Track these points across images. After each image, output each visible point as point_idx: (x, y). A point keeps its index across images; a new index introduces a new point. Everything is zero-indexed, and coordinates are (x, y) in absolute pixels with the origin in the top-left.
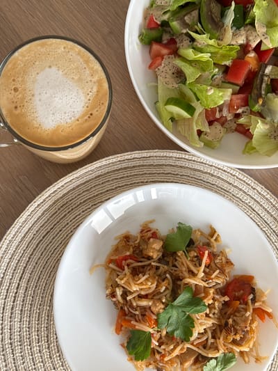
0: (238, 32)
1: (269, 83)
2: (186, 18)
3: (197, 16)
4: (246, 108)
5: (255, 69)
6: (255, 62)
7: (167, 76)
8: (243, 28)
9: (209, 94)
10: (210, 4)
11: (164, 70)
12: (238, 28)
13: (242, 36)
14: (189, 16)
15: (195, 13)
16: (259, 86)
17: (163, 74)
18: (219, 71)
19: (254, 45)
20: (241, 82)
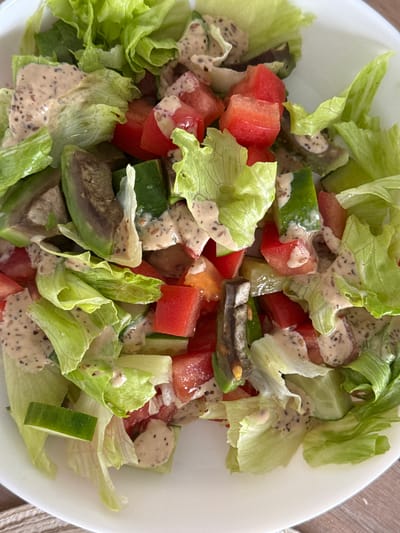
0: (158, 224)
1: (251, 318)
2: (31, 214)
3: (59, 200)
4: (212, 381)
5: (213, 295)
6: (210, 282)
7: (21, 344)
8: (166, 214)
9: (118, 385)
10: (80, 173)
11: (11, 329)
12: (157, 215)
13: (167, 232)
14: (38, 206)
15: (52, 196)
16: (228, 336)
17: (12, 341)
18: (133, 317)
19: (198, 248)
20: (188, 328)
